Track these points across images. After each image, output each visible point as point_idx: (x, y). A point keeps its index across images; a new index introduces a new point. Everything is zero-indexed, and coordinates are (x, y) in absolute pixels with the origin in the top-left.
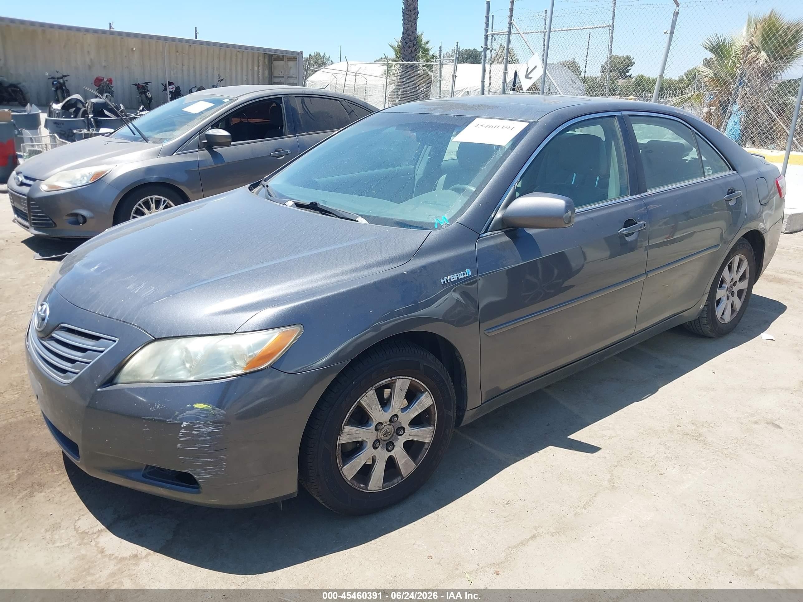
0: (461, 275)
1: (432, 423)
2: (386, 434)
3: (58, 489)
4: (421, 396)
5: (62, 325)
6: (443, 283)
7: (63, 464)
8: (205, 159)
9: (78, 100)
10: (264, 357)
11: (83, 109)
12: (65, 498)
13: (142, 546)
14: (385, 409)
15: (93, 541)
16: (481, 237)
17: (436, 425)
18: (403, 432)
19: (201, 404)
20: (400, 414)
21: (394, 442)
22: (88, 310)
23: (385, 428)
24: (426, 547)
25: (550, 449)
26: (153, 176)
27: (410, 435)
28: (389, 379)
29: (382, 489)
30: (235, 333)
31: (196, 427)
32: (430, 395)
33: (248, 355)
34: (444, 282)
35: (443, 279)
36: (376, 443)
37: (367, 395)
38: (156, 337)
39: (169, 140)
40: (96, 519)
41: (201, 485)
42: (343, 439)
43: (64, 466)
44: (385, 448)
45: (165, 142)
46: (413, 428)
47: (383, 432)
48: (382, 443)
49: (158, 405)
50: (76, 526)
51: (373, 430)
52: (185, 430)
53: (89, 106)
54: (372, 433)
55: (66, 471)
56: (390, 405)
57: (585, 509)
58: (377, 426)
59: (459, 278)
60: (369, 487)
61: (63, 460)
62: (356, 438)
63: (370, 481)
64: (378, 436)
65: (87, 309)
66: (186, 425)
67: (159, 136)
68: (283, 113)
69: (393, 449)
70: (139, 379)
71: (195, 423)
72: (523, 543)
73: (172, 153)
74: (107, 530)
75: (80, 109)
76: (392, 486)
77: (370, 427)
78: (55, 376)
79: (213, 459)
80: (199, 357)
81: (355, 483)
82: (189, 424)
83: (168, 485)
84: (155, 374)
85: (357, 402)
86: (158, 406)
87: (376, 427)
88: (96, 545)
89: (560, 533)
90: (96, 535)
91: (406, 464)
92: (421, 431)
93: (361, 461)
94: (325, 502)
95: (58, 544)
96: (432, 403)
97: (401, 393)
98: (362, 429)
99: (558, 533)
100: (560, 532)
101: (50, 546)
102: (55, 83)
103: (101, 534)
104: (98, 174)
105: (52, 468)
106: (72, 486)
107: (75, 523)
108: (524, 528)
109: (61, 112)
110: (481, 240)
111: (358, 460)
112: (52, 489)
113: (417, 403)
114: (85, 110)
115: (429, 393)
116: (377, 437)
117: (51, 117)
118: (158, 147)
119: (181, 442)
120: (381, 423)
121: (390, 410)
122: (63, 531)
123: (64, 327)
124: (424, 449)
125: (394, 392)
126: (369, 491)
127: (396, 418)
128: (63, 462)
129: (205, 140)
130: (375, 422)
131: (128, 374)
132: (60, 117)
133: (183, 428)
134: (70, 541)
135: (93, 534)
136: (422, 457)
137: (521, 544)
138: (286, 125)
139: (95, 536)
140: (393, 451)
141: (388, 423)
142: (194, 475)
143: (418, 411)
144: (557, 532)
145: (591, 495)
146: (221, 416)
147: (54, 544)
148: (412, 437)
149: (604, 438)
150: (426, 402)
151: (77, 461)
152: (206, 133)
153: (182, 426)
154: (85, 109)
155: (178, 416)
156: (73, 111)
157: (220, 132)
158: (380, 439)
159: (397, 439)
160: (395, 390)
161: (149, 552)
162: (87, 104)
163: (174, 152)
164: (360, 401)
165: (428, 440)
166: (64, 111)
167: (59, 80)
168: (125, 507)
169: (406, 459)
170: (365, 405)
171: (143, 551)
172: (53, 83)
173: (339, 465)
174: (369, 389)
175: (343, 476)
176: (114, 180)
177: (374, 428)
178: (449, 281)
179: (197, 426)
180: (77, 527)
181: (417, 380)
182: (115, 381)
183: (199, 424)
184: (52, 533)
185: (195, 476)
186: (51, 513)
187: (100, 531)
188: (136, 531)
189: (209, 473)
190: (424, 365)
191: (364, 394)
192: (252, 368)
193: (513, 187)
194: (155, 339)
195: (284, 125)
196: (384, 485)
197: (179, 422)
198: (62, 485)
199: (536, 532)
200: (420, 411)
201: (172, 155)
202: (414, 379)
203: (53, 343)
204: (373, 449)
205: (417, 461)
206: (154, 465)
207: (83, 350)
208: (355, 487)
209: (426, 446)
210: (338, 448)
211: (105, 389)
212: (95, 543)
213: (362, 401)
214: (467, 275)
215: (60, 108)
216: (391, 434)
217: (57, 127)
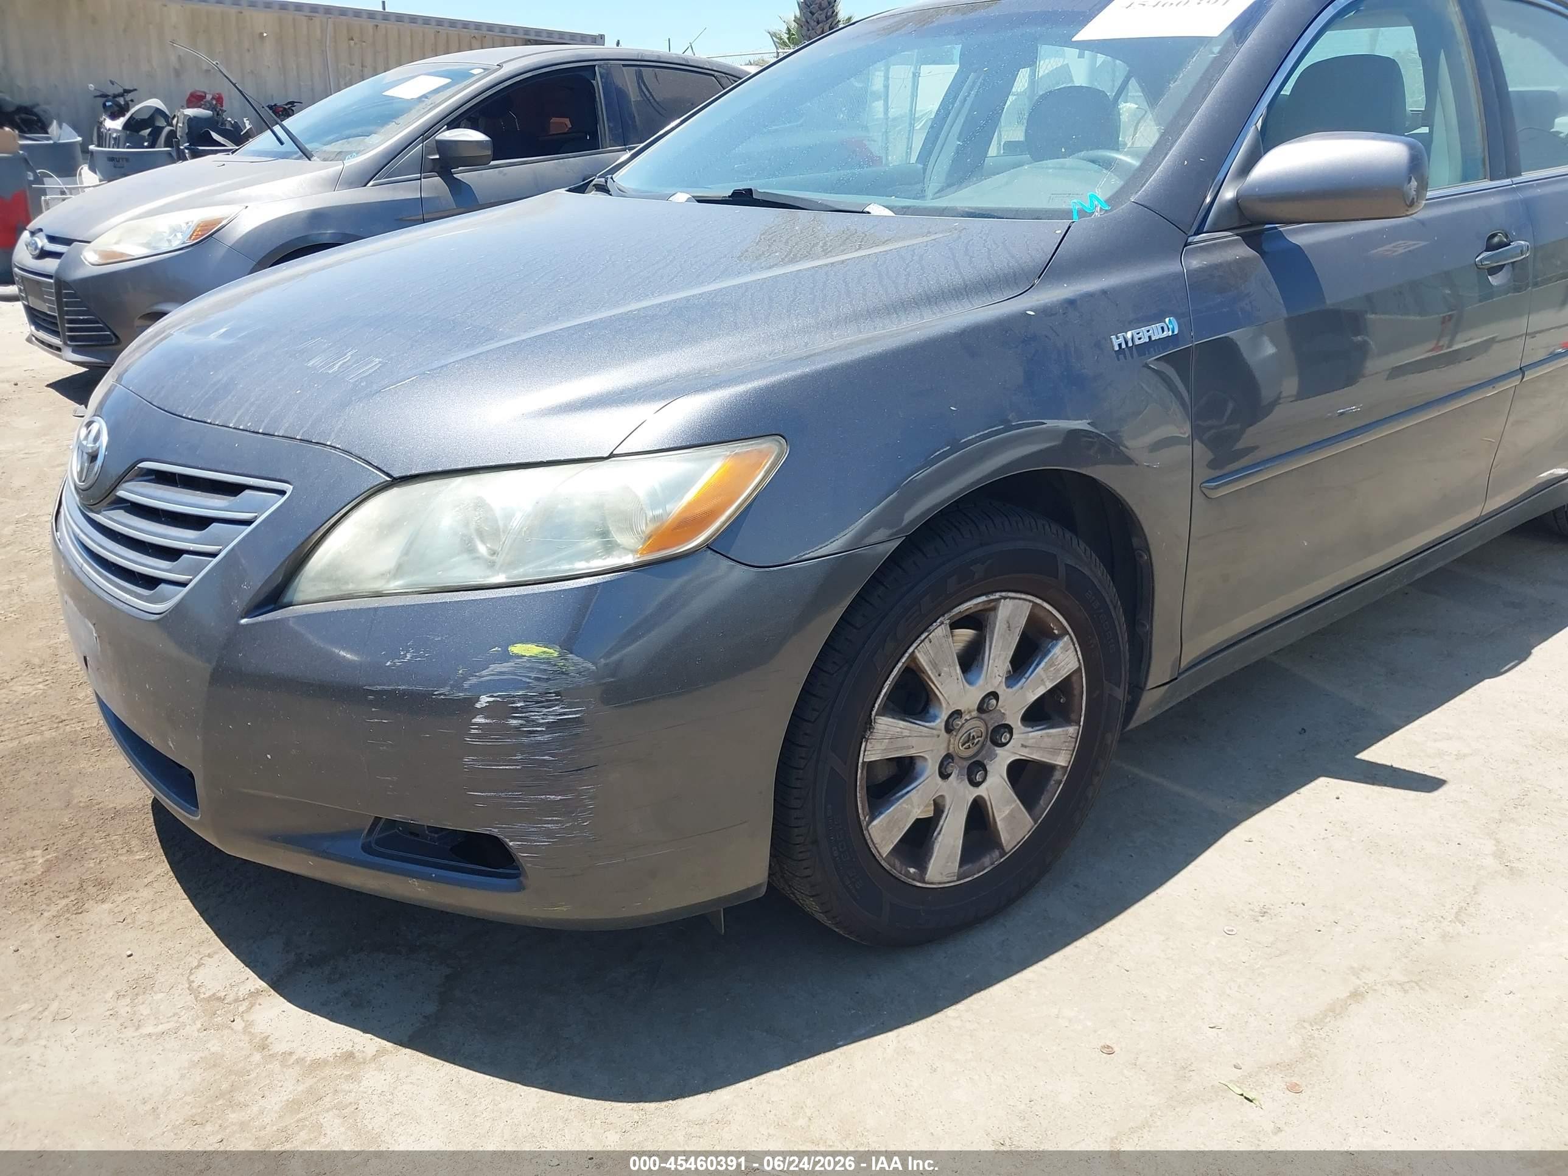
0: (1154, 332)
1: (1073, 716)
2: (968, 742)
3: (146, 894)
4: (1054, 646)
5: (139, 465)
6: (1117, 348)
7: (155, 836)
8: (437, 195)
9: (158, 111)
10: (689, 523)
11: (168, 128)
12: (164, 915)
13: (365, 1031)
14: (969, 676)
15: (238, 1020)
16: (1190, 244)
17: (1082, 723)
18: (1008, 735)
19: (529, 646)
20: (1002, 691)
21: (985, 762)
22: (209, 421)
23: (967, 726)
24: (1089, 1024)
25: (1323, 785)
26: (327, 230)
27: (1023, 746)
28: (983, 598)
29: (958, 880)
30: (612, 456)
31: (517, 707)
32: (1074, 645)
33: (650, 514)
34: (1120, 345)
35: (1118, 338)
36: (945, 763)
37: (930, 636)
38: (396, 475)
39: (357, 154)
40: (243, 965)
41: (527, 866)
42: (873, 751)
43: (158, 840)
44: (966, 777)
45: (349, 159)
46: (1030, 729)
47: (962, 735)
48: (960, 764)
49: (408, 651)
50: (193, 982)
51: (940, 730)
52: (485, 718)
53: (180, 126)
54: (939, 736)
55: (162, 851)
56: (982, 667)
57: (1463, 923)
58: (951, 720)
59: (1153, 339)
60: (928, 873)
61: (154, 827)
62: (903, 748)
63: (930, 860)
64: (951, 747)
65: (205, 419)
66: (488, 702)
67: (335, 147)
68: (598, 99)
69: (984, 779)
70: (351, 587)
71: (514, 697)
72: (1336, 1010)
73: (366, 181)
74: (273, 992)
75: (162, 128)
76: (979, 872)
77: (934, 721)
78: (128, 596)
79: (563, 795)
80: (515, 524)
81: (897, 863)
82: (499, 699)
83: (434, 872)
84: (399, 570)
85: (907, 655)
86: (409, 656)
87: (947, 722)
88: (245, 1030)
89: (1420, 983)
90: (246, 1004)
91: (1011, 816)
92: (1049, 736)
93: (913, 807)
94: (826, 912)
95: (149, 1029)
96: (1076, 666)
97: (1009, 635)
98: (917, 726)
99: (1416, 983)
100: (1421, 980)
101: (130, 1033)
102: (108, 104)
103: (258, 1001)
104: (205, 225)
105: (128, 844)
106: (178, 885)
107: (191, 973)
108: (1324, 971)
109: (123, 135)
110: (1192, 249)
111: (905, 805)
112: (130, 894)
113: (1043, 665)
114: (171, 130)
115: (1072, 640)
116: (948, 749)
117: (102, 147)
118: (335, 168)
119: (471, 750)
120: (958, 713)
121: (981, 681)
122: (160, 996)
123: (150, 472)
124: (1052, 782)
125: (993, 633)
126: (928, 886)
127: (994, 702)
128: (155, 830)
129: (434, 154)
130: (946, 708)
131: (321, 576)
132: (121, 145)
133: (481, 711)
134: (181, 1020)
135: (236, 1000)
136: (1048, 802)
137: (1331, 1014)
138: (604, 126)
139: (243, 1007)
140: (984, 786)
141: (975, 714)
142: (507, 840)
143: (1045, 685)
144: (1412, 981)
145: (1463, 890)
146: (584, 676)
147: (138, 1028)
148: (1027, 750)
149: (1445, 757)
150: (1063, 664)
151: (191, 817)
152: (437, 138)
153: (478, 706)
154: (172, 128)
155: (465, 679)
156: (146, 135)
157: (468, 135)
158: (954, 755)
159: (992, 756)
160: (994, 627)
161: (383, 1045)
162: (176, 119)
163: (369, 178)
164: (913, 652)
165: (1062, 760)
166: (128, 132)
167: (117, 99)
168: (311, 935)
169: (1013, 806)
170: (924, 664)
171: (367, 1043)
172: (104, 105)
173: (862, 817)
174: (935, 621)
175: (871, 845)
176: (241, 238)
177: (943, 724)
178: (1130, 344)
179: (519, 705)
180: (195, 985)
181: (1046, 605)
182: (286, 600)
183: (525, 698)
184: (132, 1000)
185: (511, 844)
186: (129, 953)
187: (255, 994)
188: (346, 994)
189: (549, 834)
190: (1066, 565)
191: (926, 634)
192: (659, 550)
193: (1254, 127)
194: (395, 479)
195: (602, 126)
196: (962, 870)
197: (468, 694)
198: (155, 884)
199: (1358, 982)
200: (1050, 685)
201: (365, 186)
202: (1039, 601)
203: (120, 515)
204: (940, 779)
205: (1037, 810)
206: (397, 817)
207: (200, 523)
208: (898, 875)
209: (1057, 775)
210: (862, 773)
211: (260, 619)
212: (243, 1024)
213: (919, 652)
214: (1170, 333)
215: (120, 128)
216: (980, 743)
217: (115, 167)
